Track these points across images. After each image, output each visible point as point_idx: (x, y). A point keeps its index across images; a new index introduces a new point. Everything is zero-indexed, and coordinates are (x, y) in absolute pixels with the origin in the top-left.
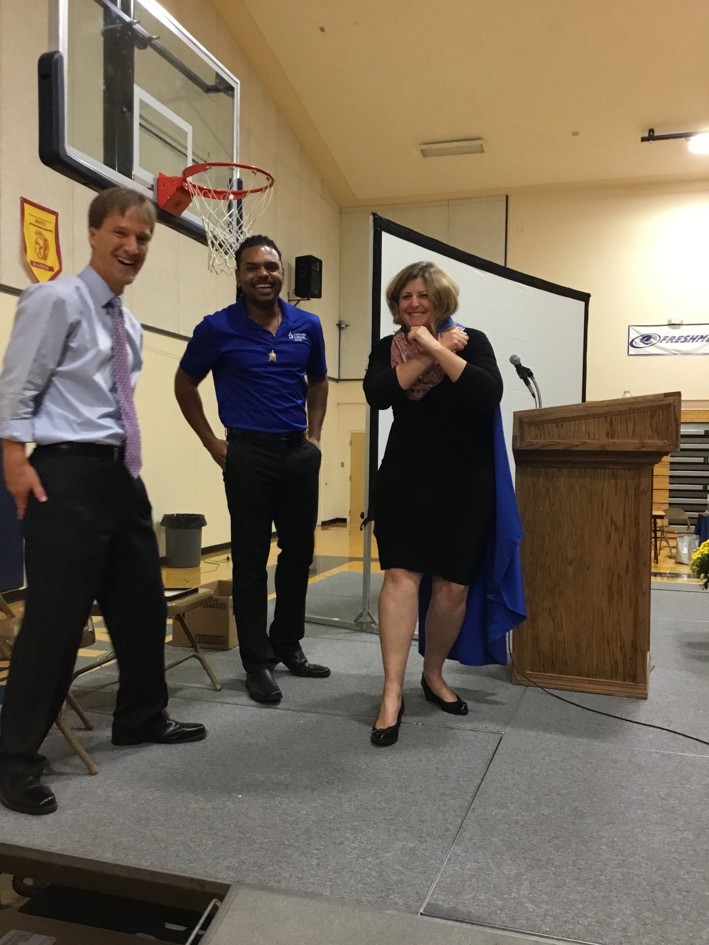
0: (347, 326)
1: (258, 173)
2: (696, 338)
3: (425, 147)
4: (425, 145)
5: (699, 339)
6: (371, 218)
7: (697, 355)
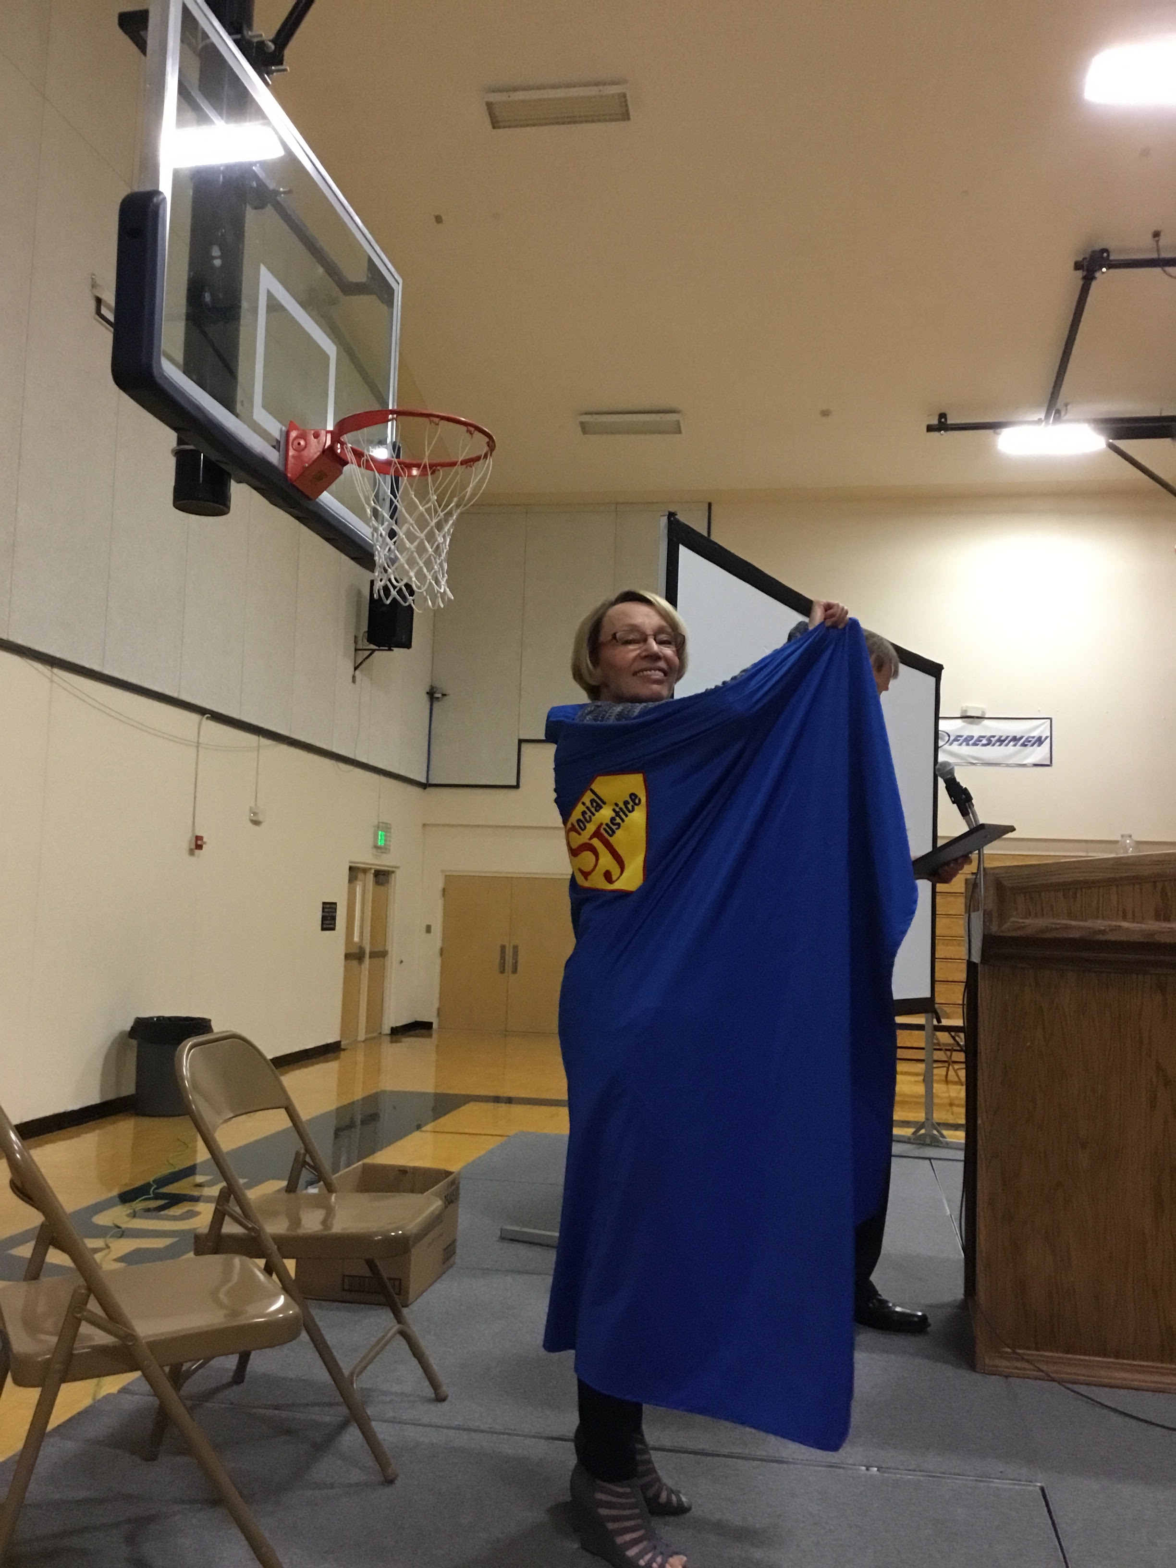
0: (444, 695)
1: (477, 434)
2: (1004, 741)
3: (586, 418)
4: (589, 416)
5: (1010, 742)
6: (664, 520)
7: (1007, 765)
